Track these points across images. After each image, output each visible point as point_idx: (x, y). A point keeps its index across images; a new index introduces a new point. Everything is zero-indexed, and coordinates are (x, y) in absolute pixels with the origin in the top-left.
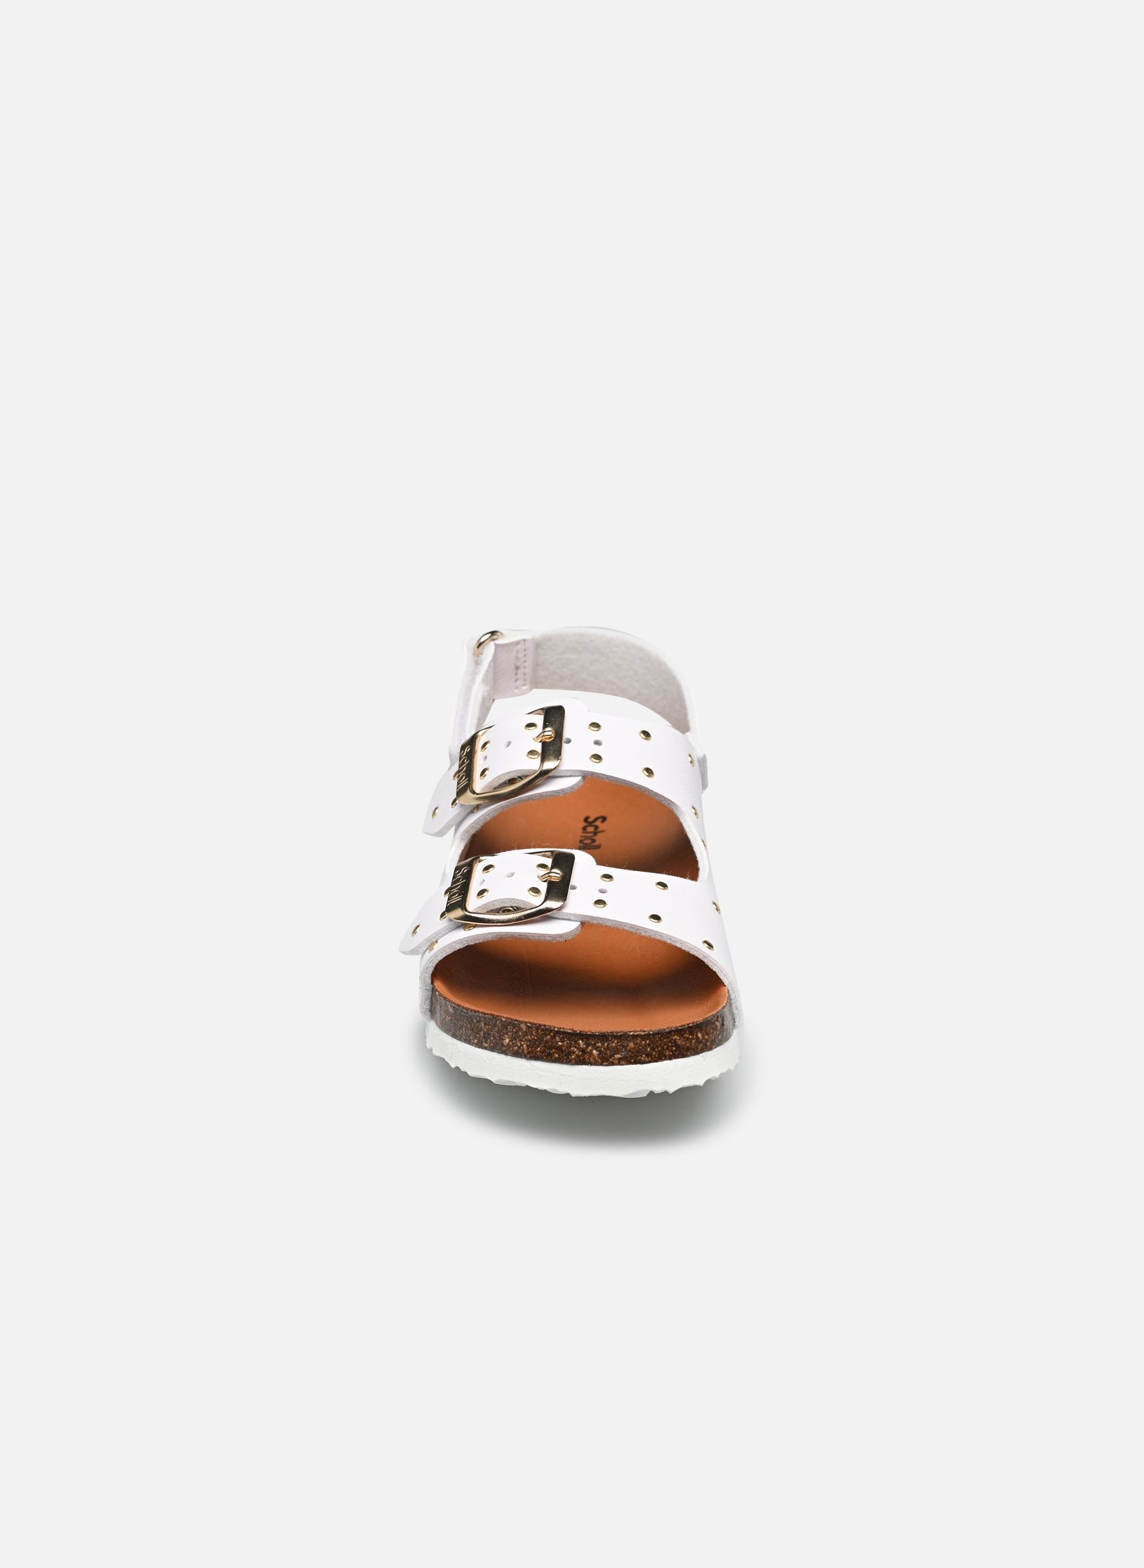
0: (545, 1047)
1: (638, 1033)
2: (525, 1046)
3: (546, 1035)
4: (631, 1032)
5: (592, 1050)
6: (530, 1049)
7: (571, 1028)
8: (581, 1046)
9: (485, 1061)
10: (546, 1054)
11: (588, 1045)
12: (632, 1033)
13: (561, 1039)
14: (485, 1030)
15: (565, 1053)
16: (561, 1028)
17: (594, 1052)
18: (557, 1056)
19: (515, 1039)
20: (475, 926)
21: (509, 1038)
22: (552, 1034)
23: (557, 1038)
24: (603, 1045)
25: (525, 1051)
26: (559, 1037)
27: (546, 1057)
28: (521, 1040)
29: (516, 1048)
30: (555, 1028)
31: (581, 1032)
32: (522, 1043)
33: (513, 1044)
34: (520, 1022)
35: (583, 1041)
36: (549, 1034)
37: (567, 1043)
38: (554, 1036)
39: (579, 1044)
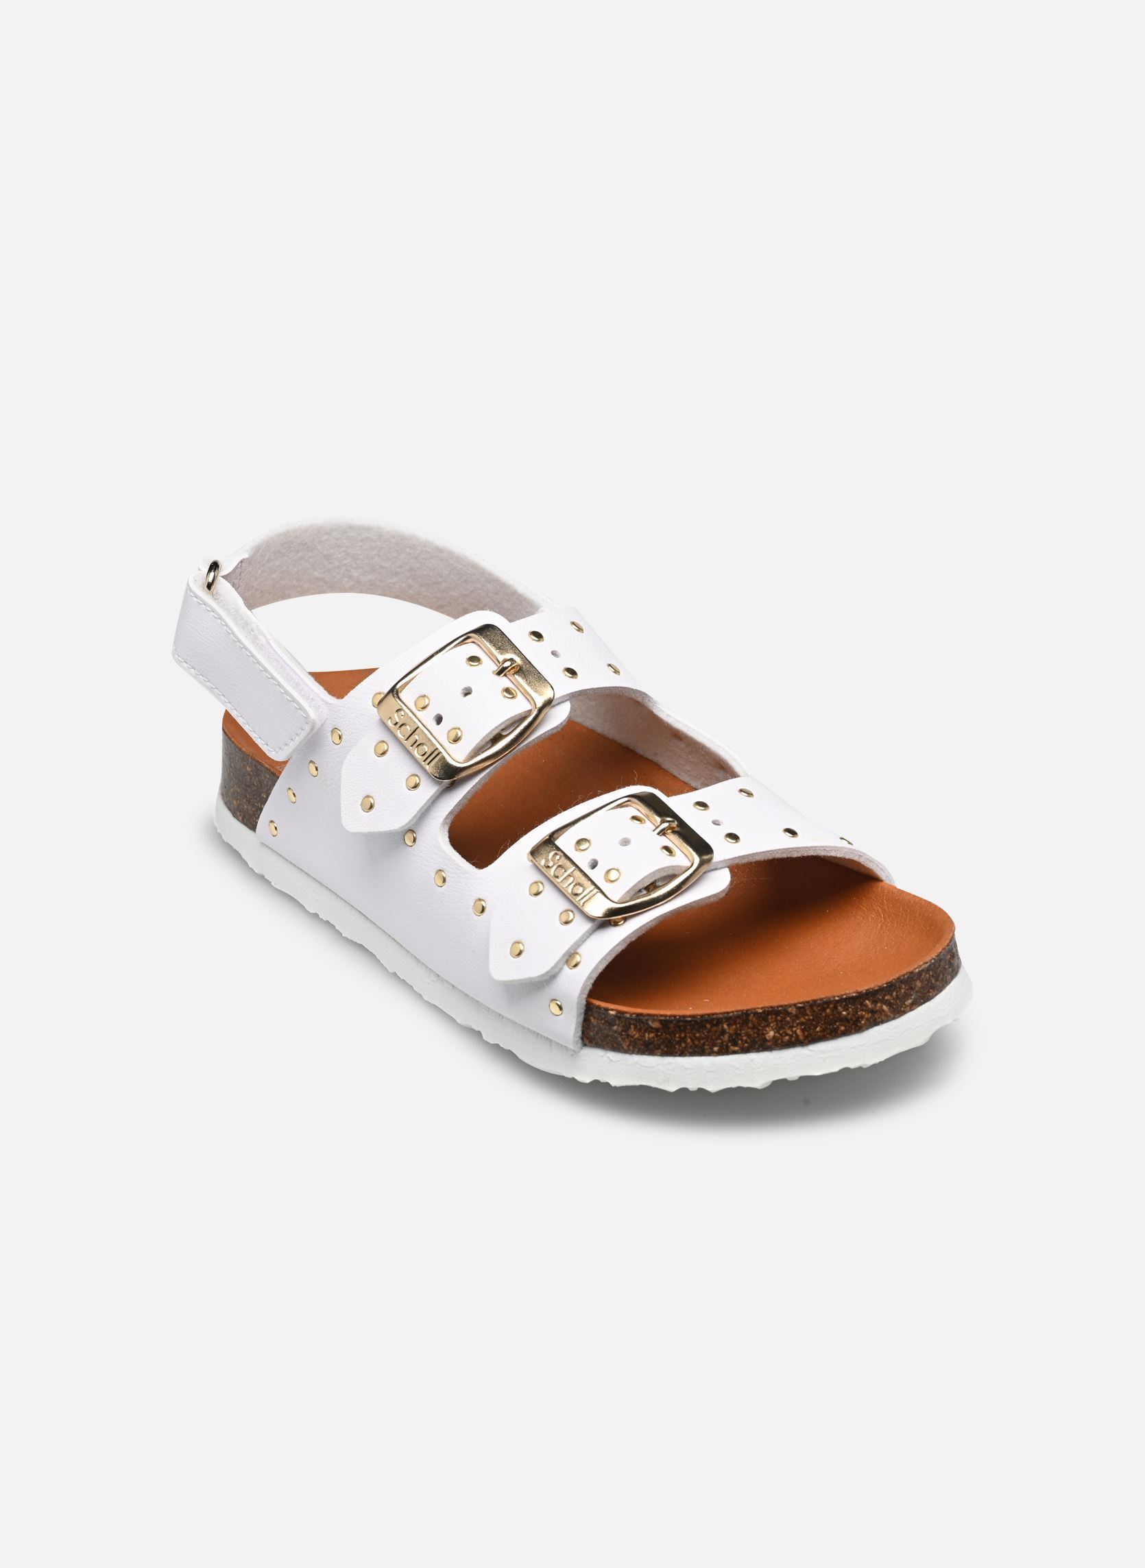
0: (825, 1023)
1: (923, 967)
2: (799, 1032)
3: (824, 1010)
4: (915, 969)
5: (882, 1007)
6: (806, 1033)
7: (855, 990)
8: (870, 1006)
9: (738, 1068)
10: (828, 1031)
11: (875, 1002)
12: (917, 970)
13: (844, 1008)
14: (731, 1032)
15: (851, 1022)
16: (842, 995)
17: (884, 1007)
18: (843, 1028)
19: (781, 1028)
20: (625, 919)
21: (773, 1029)
22: (831, 1006)
23: (839, 1008)
24: (891, 995)
25: (801, 1038)
26: (841, 1006)
27: (831, 1033)
28: (792, 1027)
29: (787, 1038)
30: (834, 997)
31: (867, 990)
32: (794, 1029)
33: (781, 1035)
34: (786, 1006)
35: (869, 1000)
36: (828, 1007)
37: (852, 1009)
38: (836, 1007)
39: (866, 1006)
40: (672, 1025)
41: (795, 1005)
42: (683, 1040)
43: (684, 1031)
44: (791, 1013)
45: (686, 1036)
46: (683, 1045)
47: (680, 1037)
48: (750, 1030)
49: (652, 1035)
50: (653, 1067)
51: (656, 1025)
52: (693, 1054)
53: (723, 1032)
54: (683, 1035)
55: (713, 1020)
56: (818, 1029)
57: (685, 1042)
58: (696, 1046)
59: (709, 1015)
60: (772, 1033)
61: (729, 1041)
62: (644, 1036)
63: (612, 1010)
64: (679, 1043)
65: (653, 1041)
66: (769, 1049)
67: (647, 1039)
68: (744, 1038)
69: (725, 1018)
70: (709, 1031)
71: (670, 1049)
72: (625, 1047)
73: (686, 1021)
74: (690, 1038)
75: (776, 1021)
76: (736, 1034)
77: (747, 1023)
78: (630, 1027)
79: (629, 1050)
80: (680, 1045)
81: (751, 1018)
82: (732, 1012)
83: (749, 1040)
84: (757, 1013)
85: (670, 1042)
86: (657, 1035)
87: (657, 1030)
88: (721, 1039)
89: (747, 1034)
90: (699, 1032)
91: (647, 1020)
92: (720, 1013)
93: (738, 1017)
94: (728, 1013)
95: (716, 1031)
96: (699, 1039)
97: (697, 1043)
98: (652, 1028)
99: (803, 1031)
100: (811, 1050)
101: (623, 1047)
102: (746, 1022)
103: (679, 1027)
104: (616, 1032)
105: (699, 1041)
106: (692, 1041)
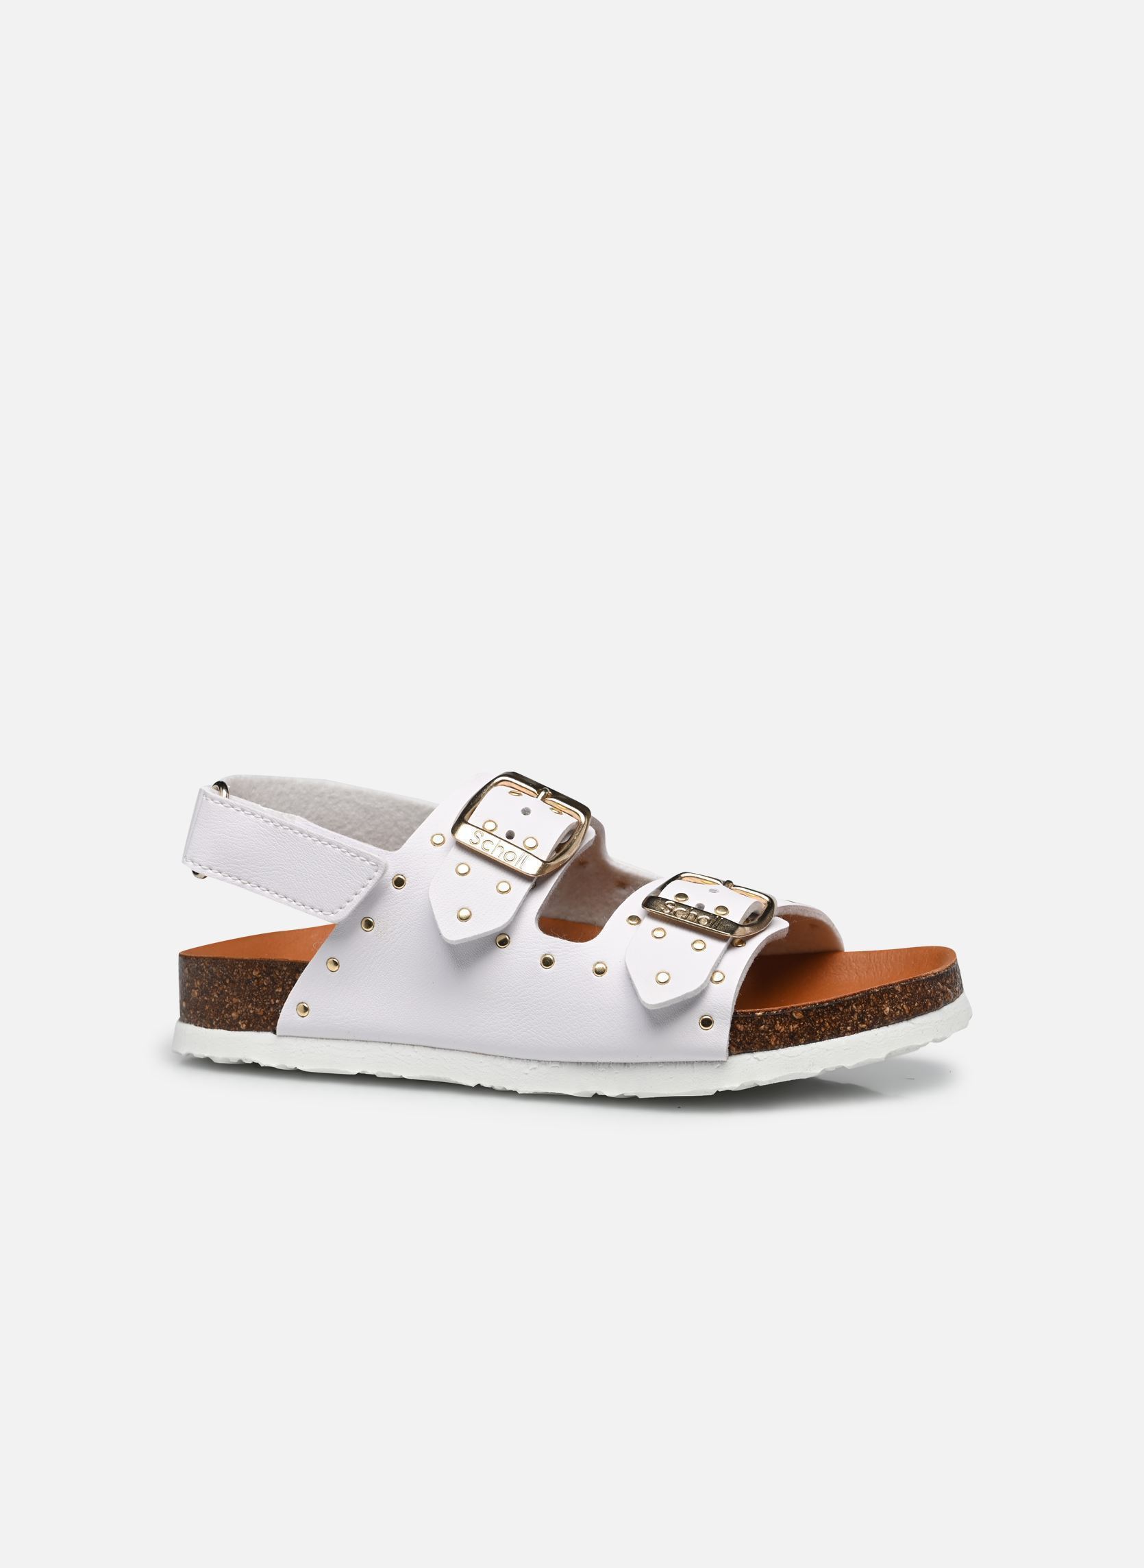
0: (920, 999)
2: (904, 1007)
6: (909, 1009)
8: (941, 987)
10: (922, 1007)
13: (928, 986)
14: (859, 1011)
15: (934, 999)
16: (926, 976)
18: (930, 1004)
19: (893, 1004)
21: (887, 1006)
26: (926, 985)
27: (924, 1008)
28: (900, 1003)
29: (898, 1013)
30: (922, 977)
32: (901, 1005)
33: (894, 1010)
36: (920, 986)
37: (933, 988)
40: (811, 1014)
41: (900, 983)
42: (822, 1024)
43: (822, 1017)
44: (898, 991)
45: (824, 1021)
46: (823, 1030)
47: (819, 1023)
48: (872, 1008)
49: (796, 1026)
50: (799, 1055)
51: (798, 1016)
52: (830, 1037)
53: (853, 1013)
54: (822, 1021)
55: (844, 1002)
56: (916, 1004)
57: (824, 1027)
58: (833, 1029)
59: (841, 998)
60: (888, 1009)
61: (858, 1020)
62: (789, 1029)
63: (758, 1012)
64: (819, 1028)
65: (797, 1031)
66: (886, 1024)
67: (792, 1030)
68: (869, 1016)
69: (854, 999)
70: (842, 1013)
71: (812, 1036)
72: (773, 1043)
73: (824, 1007)
74: (827, 1021)
75: (889, 998)
76: (863, 1013)
77: (869, 1003)
78: (776, 1023)
79: (776, 1045)
80: (820, 1030)
81: (871, 997)
82: (858, 993)
83: (872, 1017)
84: (876, 992)
85: (811, 1029)
86: (800, 1026)
87: (800, 1020)
88: (852, 1019)
89: (872, 1013)
90: (834, 1015)
91: (791, 1013)
92: (849, 996)
93: (862, 997)
94: (855, 994)
95: (848, 1013)
96: (835, 1022)
97: (833, 1025)
98: (795, 1019)
99: (907, 1005)
100: (913, 1023)
101: (771, 1044)
102: (868, 1001)
103: (818, 1014)
104: (762, 1031)
105: (835, 1023)
106: (830, 1024)
